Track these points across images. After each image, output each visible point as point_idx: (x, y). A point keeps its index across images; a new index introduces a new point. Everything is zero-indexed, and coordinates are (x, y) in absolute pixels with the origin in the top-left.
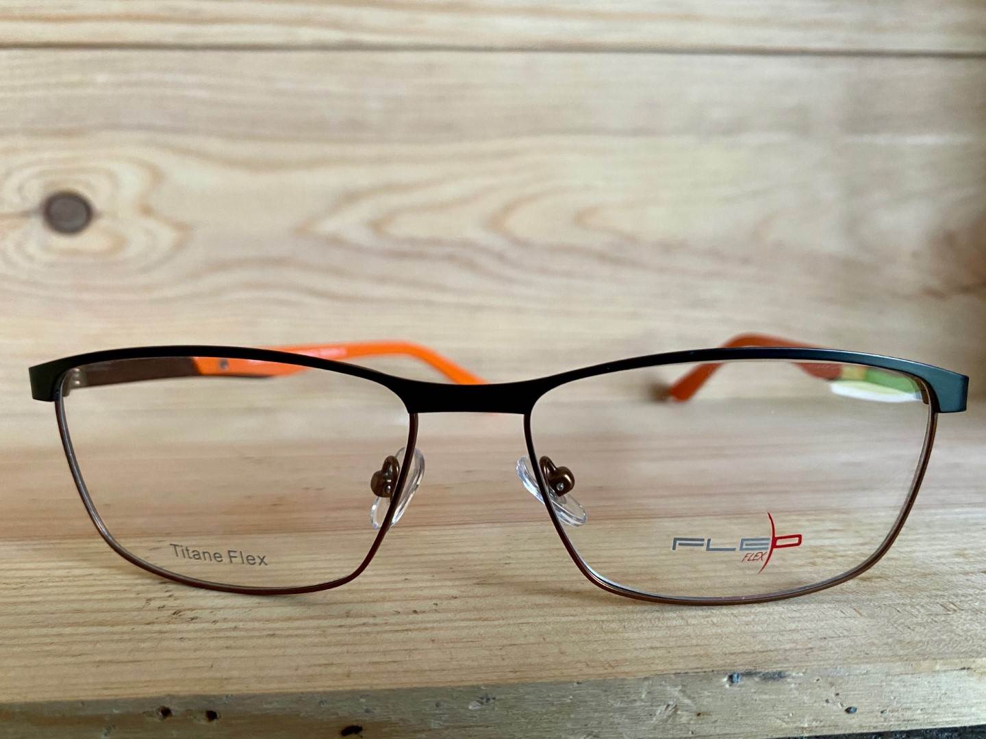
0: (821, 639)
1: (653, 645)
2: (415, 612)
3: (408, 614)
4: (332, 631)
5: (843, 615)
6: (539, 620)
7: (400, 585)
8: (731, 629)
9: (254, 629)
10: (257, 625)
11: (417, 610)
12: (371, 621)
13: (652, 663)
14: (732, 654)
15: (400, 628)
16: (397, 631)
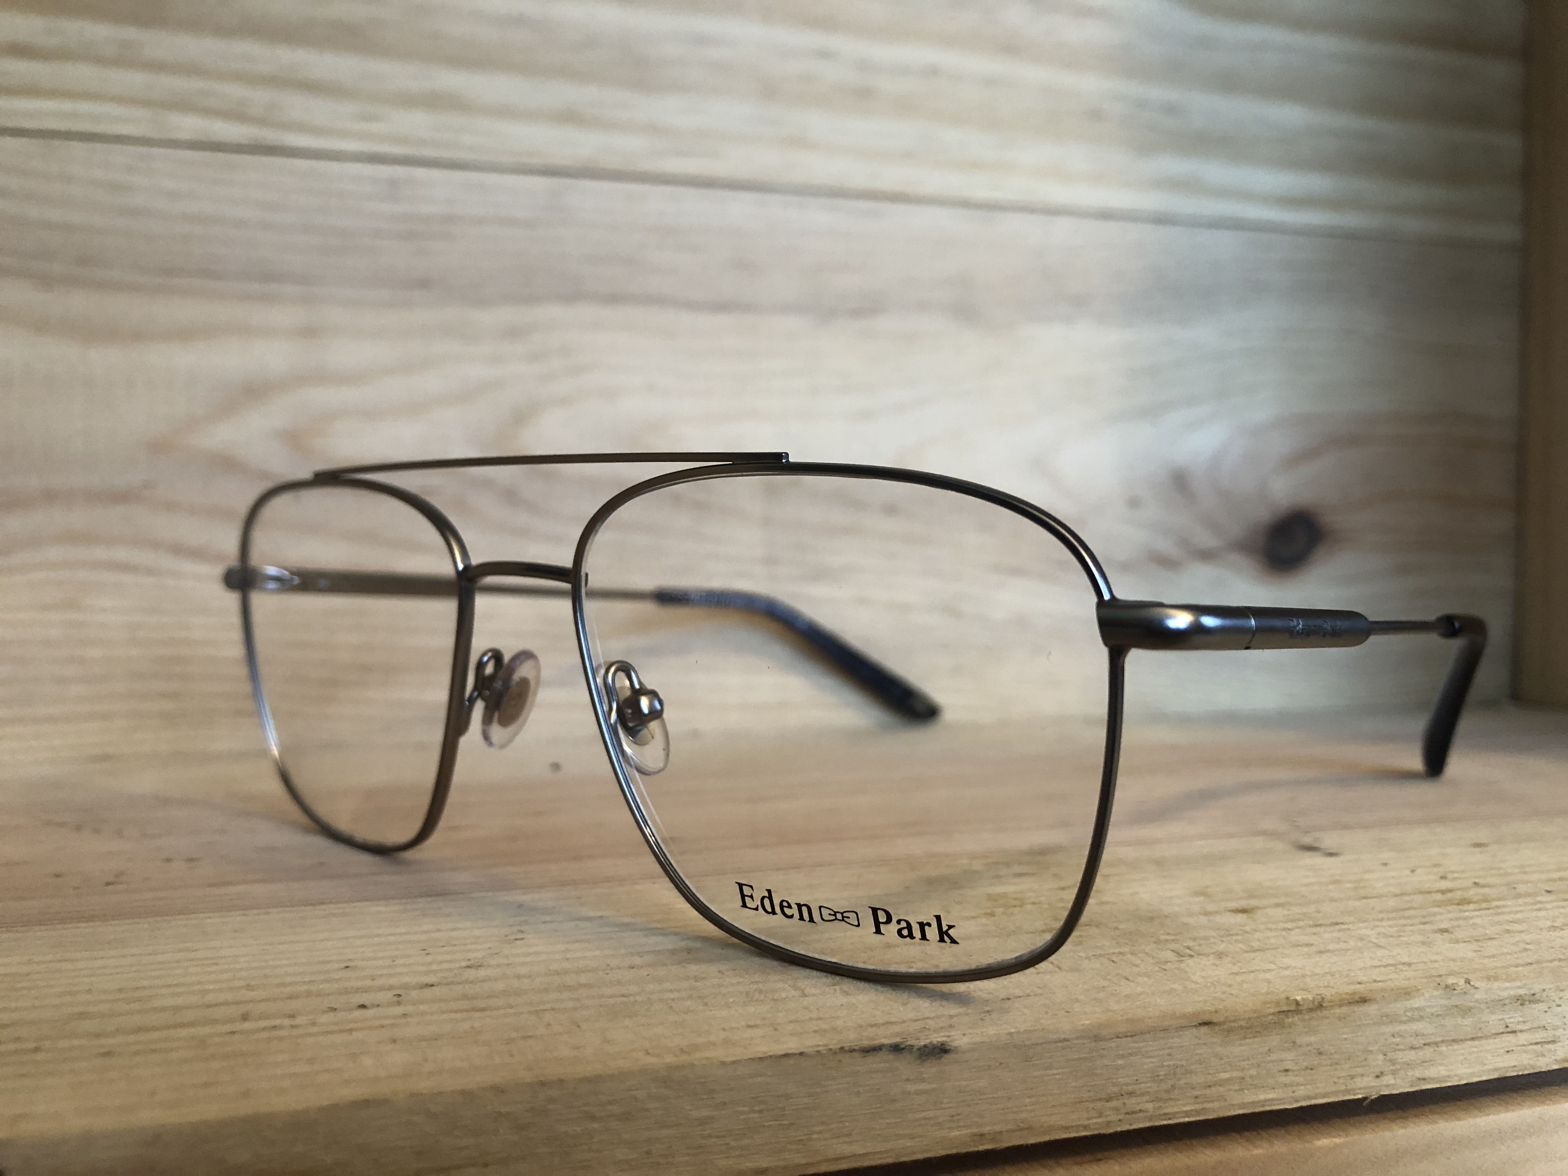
1: (750, 1023)
2: (363, 1006)
3: (350, 1010)
4: (215, 1039)
6: (570, 1005)
7: (334, 976)
9: (71, 1049)
10: (77, 1042)
11: (367, 1003)
12: (287, 1022)
13: (750, 1045)
14: (871, 1026)
15: (336, 1028)
16: (331, 1033)
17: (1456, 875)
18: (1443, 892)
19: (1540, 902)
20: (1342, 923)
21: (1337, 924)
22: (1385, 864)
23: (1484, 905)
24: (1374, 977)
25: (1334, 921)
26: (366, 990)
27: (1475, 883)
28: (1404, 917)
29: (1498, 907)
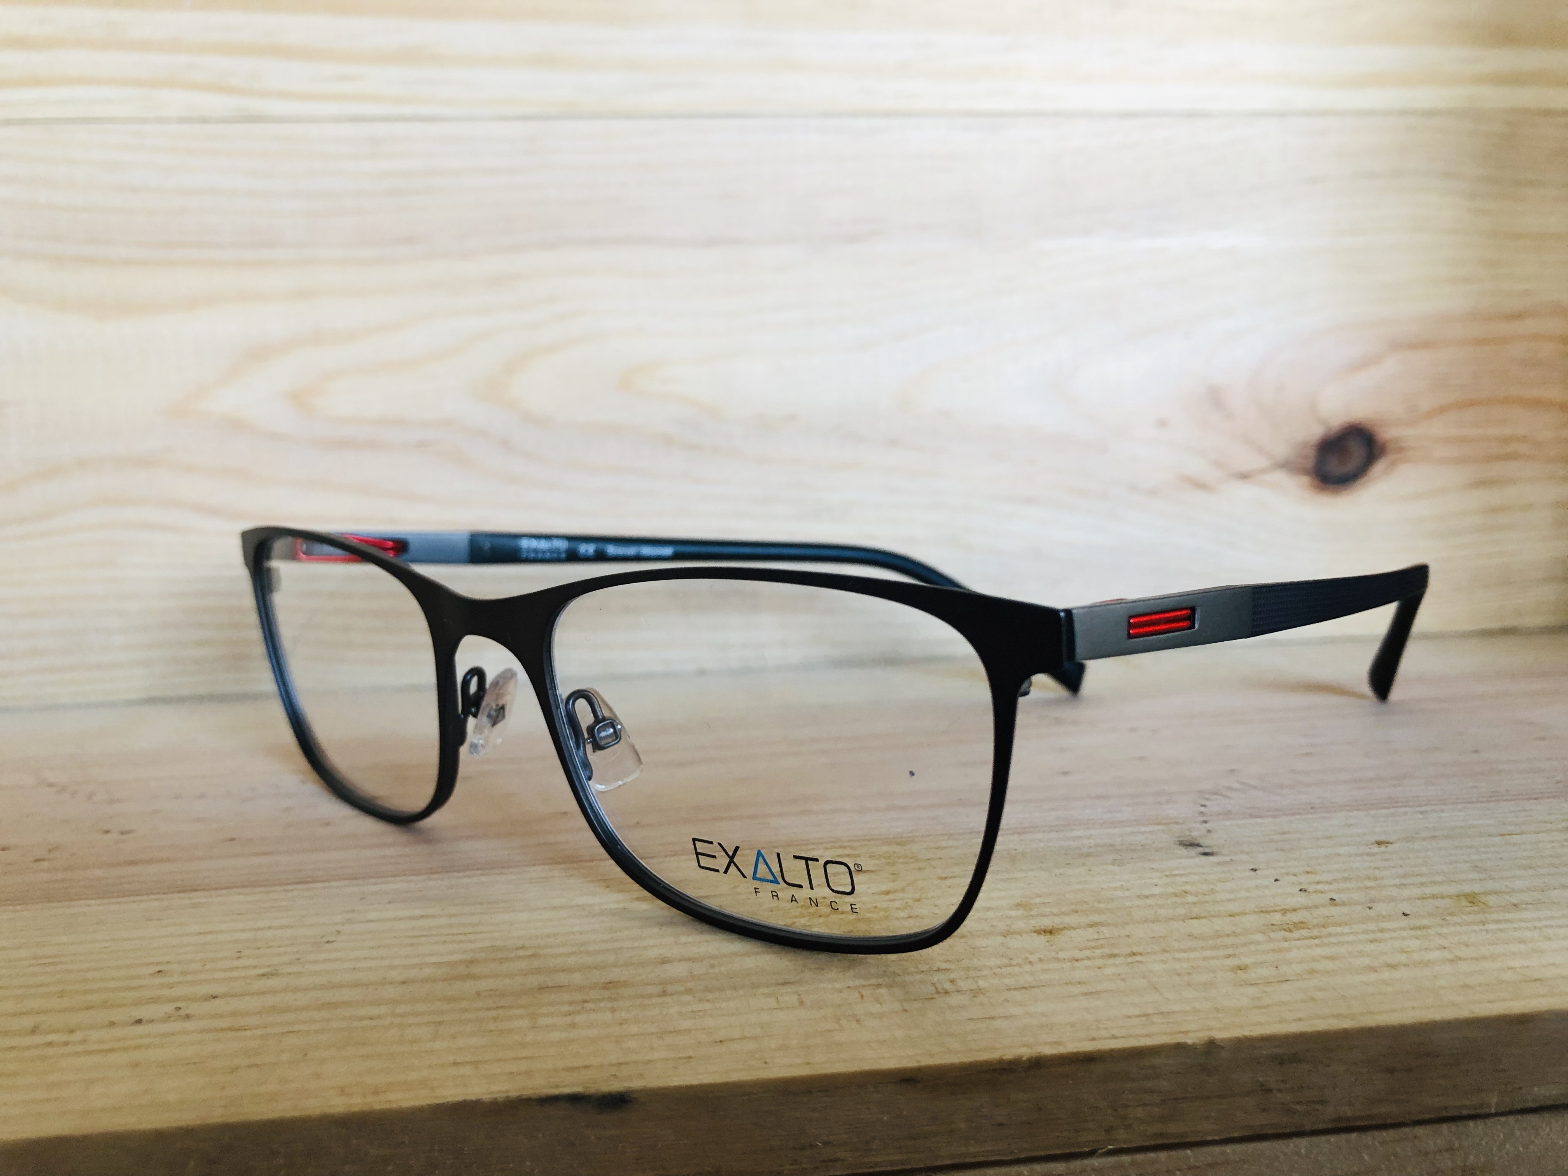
0: (716, 1042)
1: (460, 1059)
2: (139, 1022)
3: (126, 1025)
5: (774, 1005)
6: (318, 1026)
7: (143, 982)
8: (592, 1032)
11: (144, 1019)
12: (61, 1038)
13: (440, 1086)
14: (568, 1069)
17: (1319, 887)
18: (1284, 912)
19: (1382, 930)
20: (1141, 954)
21: (1134, 954)
22: (1254, 870)
23: (1316, 932)
24: (1115, 1032)
25: (1135, 949)
26: (155, 1000)
27: (1331, 899)
28: (1215, 947)
29: (1330, 935)
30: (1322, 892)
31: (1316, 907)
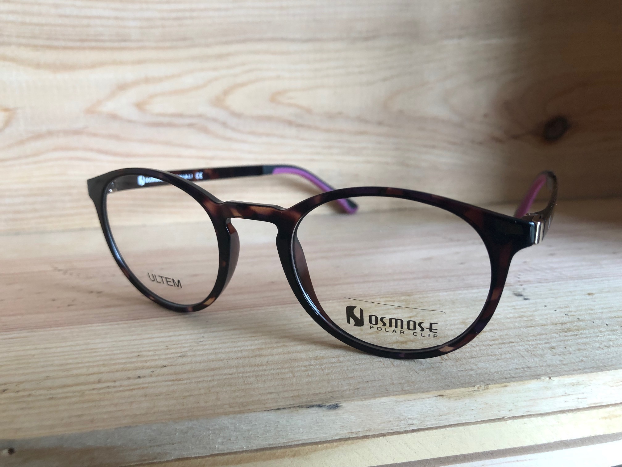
0: (366, 382)
1: (270, 391)
2: (139, 377)
3: (135, 378)
4: (88, 392)
5: (383, 366)
6: (209, 379)
7: (134, 360)
8: (317, 378)
9: (41, 395)
10: (42, 392)
11: (141, 376)
12: (112, 384)
13: (267, 403)
14: (313, 394)
15: (128, 388)
16: (126, 390)
26: (143, 368)
27: (578, 319)
29: (581, 334)
30: (573, 315)
31: (573, 322)
